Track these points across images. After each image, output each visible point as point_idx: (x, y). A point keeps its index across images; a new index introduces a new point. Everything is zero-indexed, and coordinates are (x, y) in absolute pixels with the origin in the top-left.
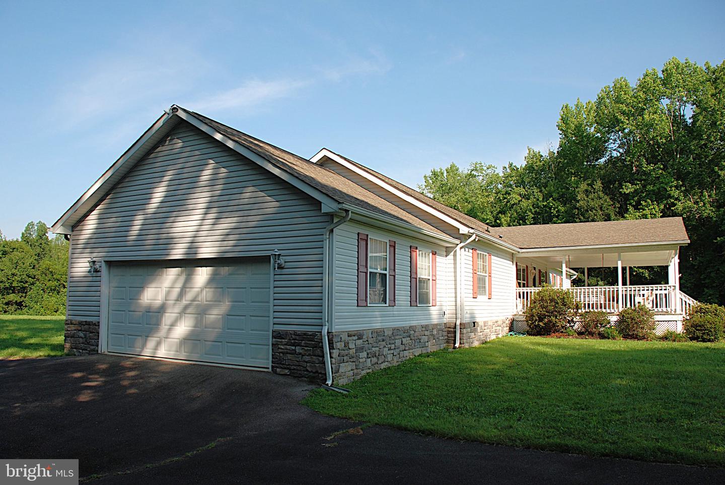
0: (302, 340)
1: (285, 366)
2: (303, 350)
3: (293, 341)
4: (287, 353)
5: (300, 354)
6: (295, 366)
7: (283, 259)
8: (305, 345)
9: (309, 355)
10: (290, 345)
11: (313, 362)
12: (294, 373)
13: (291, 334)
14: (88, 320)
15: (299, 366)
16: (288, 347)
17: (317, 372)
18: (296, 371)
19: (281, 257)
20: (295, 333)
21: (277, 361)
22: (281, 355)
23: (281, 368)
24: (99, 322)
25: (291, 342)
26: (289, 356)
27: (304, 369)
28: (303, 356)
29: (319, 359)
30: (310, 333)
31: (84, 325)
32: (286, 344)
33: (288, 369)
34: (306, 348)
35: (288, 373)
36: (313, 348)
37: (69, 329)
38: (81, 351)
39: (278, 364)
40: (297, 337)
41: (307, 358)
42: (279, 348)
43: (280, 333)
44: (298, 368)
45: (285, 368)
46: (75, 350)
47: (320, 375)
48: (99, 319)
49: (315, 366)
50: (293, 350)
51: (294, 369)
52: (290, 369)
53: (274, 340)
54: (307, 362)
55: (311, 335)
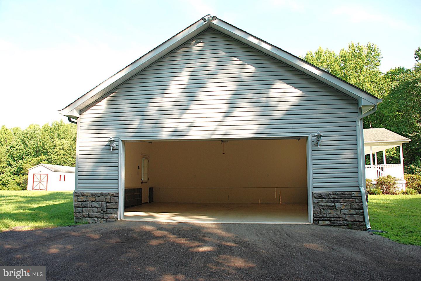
0: (340, 198)
1: (326, 219)
2: (342, 206)
3: (332, 200)
4: (328, 209)
5: (339, 208)
6: (335, 217)
8: (343, 202)
9: (348, 209)
10: (330, 203)
11: (352, 214)
12: (333, 223)
13: (330, 194)
14: (104, 192)
15: (339, 217)
16: (328, 204)
17: (355, 221)
18: (336, 222)
20: (334, 194)
21: (319, 215)
22: (322, 210)
23: (323, 220)
24: (118, 194)
25: (331, 201)
26: (330, 211)
27: (344, 219)
28: (341, 209)
29: (356, 211)
30: (347, 193)
31: (99, 196)
32: (326, 202)
33: (329, 220)
34: (344, 204)
35: (329, 224)
36: (350, 203)
37: (79, 200)
38: (96, 219)
39: (319, 217)
40: (336, 197)
41: (346, 211)
42: (320, 206)
43: (320, 194)
44: (338, 219)
45: (326, 220)
46: (88, 219)
47: (358, 223)
48: (118, 191)
49: (354, 216)
50: (333, 206)
51: (335, 220)
52: (330, 221)
53: (315, 199)
54: (345, 214)
55: (348, 194)
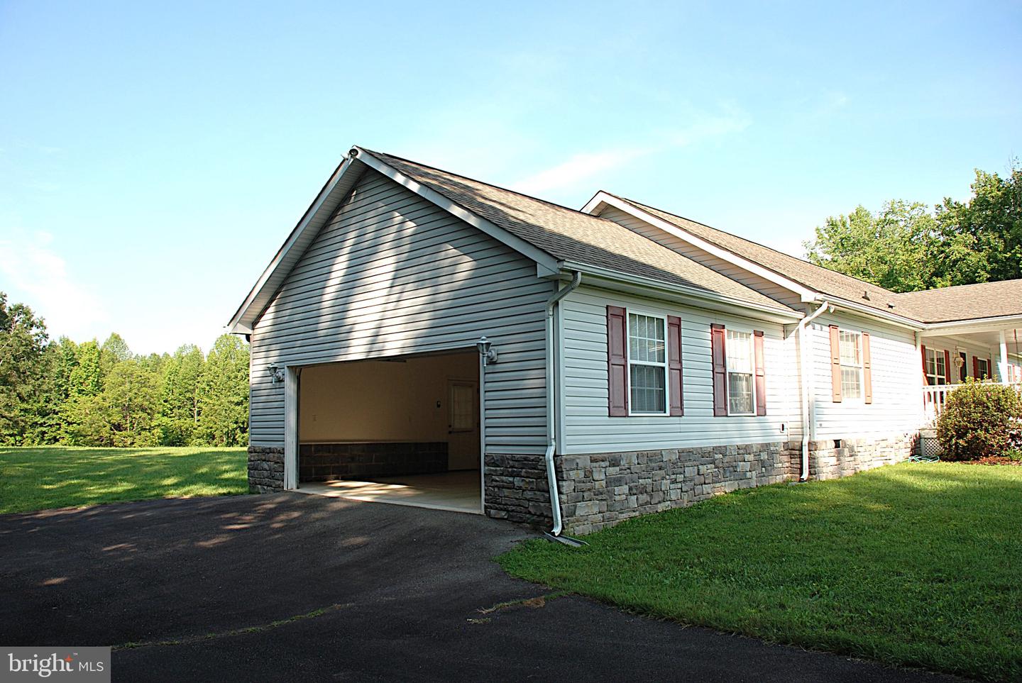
0: (522, 468)
1: (502, 506)
2: (524, 483)
3: (510, 470)
4: (503, 487)
5: (520, 488)
6: (514, 506)
7: (494, 350)
8: (525, 475)
9: (532, 490)
10: (507, 476)
11: (537, 501)
12: (512, 517)
13: (507, 459)
14: (273, 447)
15: (519, 505)
16: (504, 478)
17: (542, 515)
18: (515, 514)
19: (491, 348)
20: (513, 458)
21: (491, 499)
22: (496, 490)
23: (496, 509)
24: (283, 449)
25: (508, 471)
26: (506, 492)
27: (526, 510)
28: (524, 491)
29: (544, 496)
30: (532, 458)
31: (268, 453)
32: (502, 475)
33: (505, 510)
34: (527, 480)
35: (506, 517)
36: (536, 479)
37: (252, 459)
38: (265, 487)
39: (492, 503)
40: (516, 464)
41: (529, 494)
42: (493, 480)
43: (493, 458)
44: (518, 509)
45: (501, 510)
46: (259, 486)
47: (546, 520)
48: (284, 445)
49: (540, 505)
50: (511, 482)
51: (513, 511)
52: (508, 511)
53: (487, 468)
54: (529, 500)
55: (533, 460)
